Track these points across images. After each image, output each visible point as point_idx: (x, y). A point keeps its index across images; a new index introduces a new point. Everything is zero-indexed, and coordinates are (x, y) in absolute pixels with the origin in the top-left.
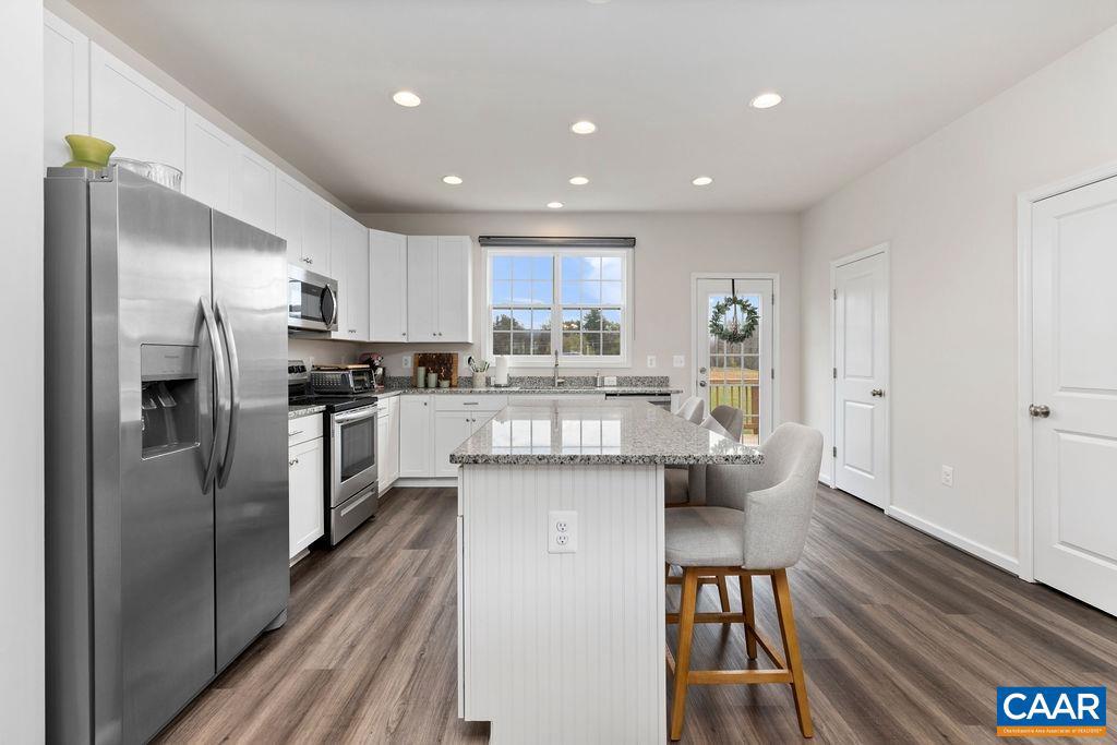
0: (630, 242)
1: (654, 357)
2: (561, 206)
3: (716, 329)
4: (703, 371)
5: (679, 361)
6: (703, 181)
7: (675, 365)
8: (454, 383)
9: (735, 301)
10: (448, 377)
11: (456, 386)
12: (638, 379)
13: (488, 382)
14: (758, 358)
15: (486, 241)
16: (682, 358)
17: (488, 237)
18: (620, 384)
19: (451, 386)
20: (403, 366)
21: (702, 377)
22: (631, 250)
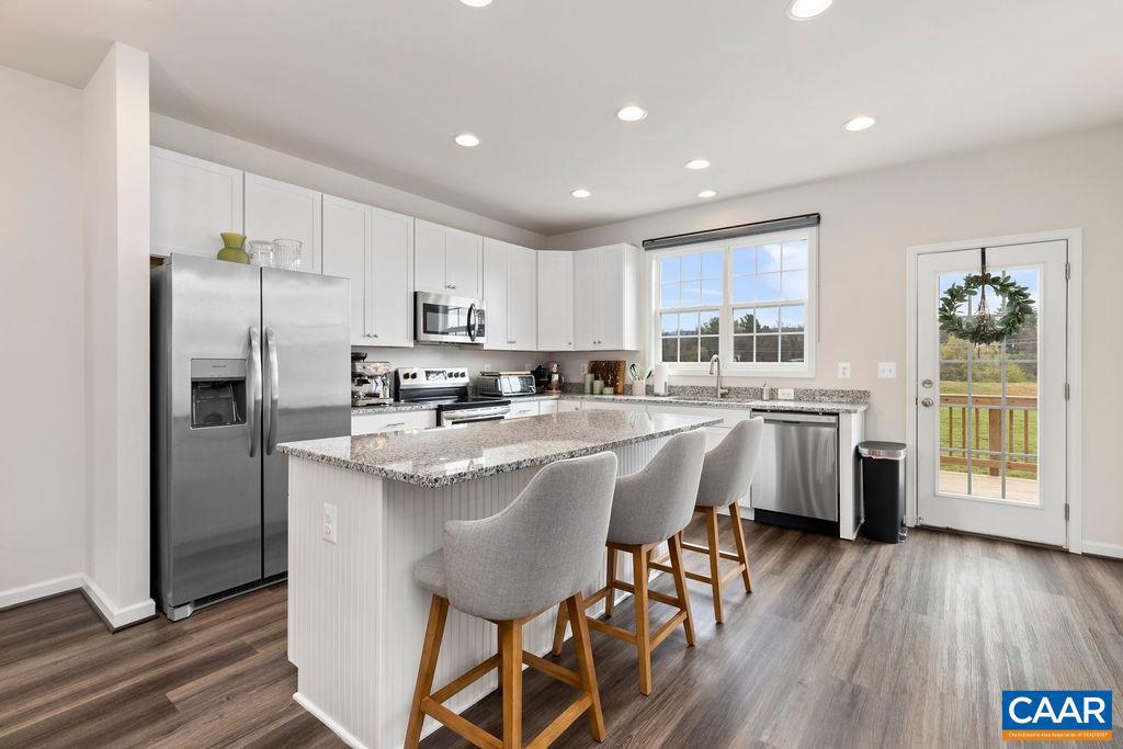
0: (814, 219)
1: (847, 365)
2: (714, 194)
3: (949, 323)
4: (928, 383)
5: (887, 370)
6: (861, 123)
7: (881, 375)
8: (620, 390)
9: (984, 279)
10: (614, 384)
11: (623, 394)
12: (824, 393)
13: (649, 390)
14: (1036, 364)
15: (651, 244)
16: (892, 365)
17: (653, 240)
18: (798, 399)
19: (616, 393)
20: (580, 373)
21: (925, 394)
22: (814, 229)
